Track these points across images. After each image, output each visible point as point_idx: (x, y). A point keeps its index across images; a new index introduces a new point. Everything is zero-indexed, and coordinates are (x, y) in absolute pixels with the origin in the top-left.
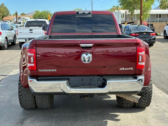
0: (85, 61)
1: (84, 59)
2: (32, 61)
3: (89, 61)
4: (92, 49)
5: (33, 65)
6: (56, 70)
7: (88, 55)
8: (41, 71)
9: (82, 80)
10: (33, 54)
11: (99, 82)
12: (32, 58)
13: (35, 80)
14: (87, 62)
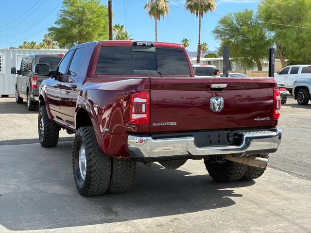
0: (214, 108)
1: (214, 106)
3: (219, 108)
4: (224, 91)
6: (176, 123)
7: (219, 100)
8: (156, 125)
9: (209, 137)
10: (145, 100)
11: (231, 139)
12: (144, 106)
13: (150, 138)
14: (217, 110)
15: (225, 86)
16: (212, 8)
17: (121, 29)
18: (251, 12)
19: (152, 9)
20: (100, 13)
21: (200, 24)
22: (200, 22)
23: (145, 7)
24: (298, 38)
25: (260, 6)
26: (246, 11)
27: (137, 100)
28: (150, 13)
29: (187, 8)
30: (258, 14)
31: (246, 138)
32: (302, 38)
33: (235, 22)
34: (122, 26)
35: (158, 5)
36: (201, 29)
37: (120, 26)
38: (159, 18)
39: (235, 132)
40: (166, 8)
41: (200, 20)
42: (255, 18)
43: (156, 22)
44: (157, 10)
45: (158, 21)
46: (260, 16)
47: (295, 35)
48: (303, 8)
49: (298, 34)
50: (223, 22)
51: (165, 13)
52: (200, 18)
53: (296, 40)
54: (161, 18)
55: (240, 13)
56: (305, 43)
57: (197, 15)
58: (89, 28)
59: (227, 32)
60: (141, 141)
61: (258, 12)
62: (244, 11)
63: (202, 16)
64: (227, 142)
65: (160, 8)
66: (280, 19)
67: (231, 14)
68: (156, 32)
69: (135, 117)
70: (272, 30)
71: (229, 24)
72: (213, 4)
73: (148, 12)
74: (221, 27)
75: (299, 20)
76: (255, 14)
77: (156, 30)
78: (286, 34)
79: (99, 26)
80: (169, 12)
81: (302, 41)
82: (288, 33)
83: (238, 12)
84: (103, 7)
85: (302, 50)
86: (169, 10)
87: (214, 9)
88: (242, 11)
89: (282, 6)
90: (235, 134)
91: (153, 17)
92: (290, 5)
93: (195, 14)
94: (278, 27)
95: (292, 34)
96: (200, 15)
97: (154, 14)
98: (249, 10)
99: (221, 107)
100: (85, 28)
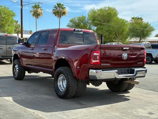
0: (124, 58)
2: (98, 59)
3: (126, 58)
4: (127, 51)
5: (98, 61)
6: (110, 64)
8: (102, 65)
9: (121, 70)
10: (98, 54)
11: (129, 71)
12: (98, 57)
13: (101, 71)
14: (125, 59)
15: (128, 48)
16: (65, 14)
17: (17, 23)
18: (85, 17)
19: (34, 13)
20: (9, 14)
21: (60, 22)
22: (60, 21)
23: (31, 12)
24: (108, 30)
25: (89, 14)
26: (83, 16)
27: (95, 54)
28: (33, 15)
29: (53, 13)
30: (88, 18)
31: (136, 71)
32: (110, 30)
33: (77, 21)
34: (17, 21)
35: (37, 11)
36: (60, 24)
37: (16, 21)
38: (38, 18)
39: (130, 68)
40: (41, 13)
41: (60, 20)
42: (87, 20)
43: (36, 20)
44: (37, 14)
45: (37, 19)
46: (90, 19)
47: (107, 29)
48: (111, 16)
49: (108, 28)
50: (71, 21)
51: (41, 15)
52: (60, 19)
53: (107, 31)
54: (39, 18)
55: (80, 17)
56: (112, 32)
57: (58, 17)
58: (3, 21)
59: (73, 26)
60: (97, 72)
61: (88, 17)
62: (82, 16)
63: (61, 18)
64: (128, 73)
65: (38, 13)
66: (100, 21)
67: (75, 17)
68: (36, 25)
69: (94, 61)
70: (95, 26)
71: (74, 22)
72: (66, 12)
73: (32, 14)
74: (71, 24)
75: (108, 21)
76: (87, 18)
77: (36, 24)
78: (103, 28)
79: (9, 21)
80: (43, 15)
81: (110, 31)
82: (104, 28)
83: (78, 17)
84: (10, 11)
85: (110, 36)
86: (43, 14)
87: (67, 14)
88: (81, 16)
89: (101, 15)
90: (130, 69)
91: (35, 18)
92: (105, 14)
93: (57, 17)
94: (98, 24)
95: (106, 28)
96: (59, 17)
97: (35, 16)
98: (84, 16)
99: (127, 57)
100: (1, 22)
